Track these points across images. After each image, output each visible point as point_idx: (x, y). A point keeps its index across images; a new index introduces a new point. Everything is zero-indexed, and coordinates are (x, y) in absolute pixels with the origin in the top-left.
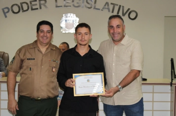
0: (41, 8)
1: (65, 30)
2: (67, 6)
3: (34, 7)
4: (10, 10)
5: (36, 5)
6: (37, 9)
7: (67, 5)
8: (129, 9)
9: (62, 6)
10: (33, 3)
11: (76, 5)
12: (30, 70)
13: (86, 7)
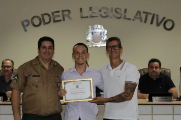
0: (64, 20)
1: (92, 44)
2: (93, 17)
3: (57, 19)
4: (31, 23)
5: (59, 16)
6: (60, 21)
7: (94, 15)
8: (164, 18)
9: (87, 17)
10: (56, 14)
11: (104, 15)
12: (37, 87)
13: (115, 17)
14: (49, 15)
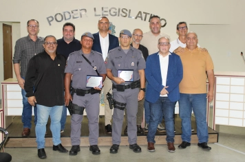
0: (81, 17)
2: (104, 15)
3: (75, 16)
4: (54, 19)
5: (77, 14)
6: (78, 17)
9: (100, 15)
10: (75, 12)
11: (113, 14)
13: (122, 16)
14: (69, 13)
